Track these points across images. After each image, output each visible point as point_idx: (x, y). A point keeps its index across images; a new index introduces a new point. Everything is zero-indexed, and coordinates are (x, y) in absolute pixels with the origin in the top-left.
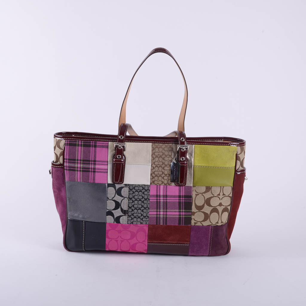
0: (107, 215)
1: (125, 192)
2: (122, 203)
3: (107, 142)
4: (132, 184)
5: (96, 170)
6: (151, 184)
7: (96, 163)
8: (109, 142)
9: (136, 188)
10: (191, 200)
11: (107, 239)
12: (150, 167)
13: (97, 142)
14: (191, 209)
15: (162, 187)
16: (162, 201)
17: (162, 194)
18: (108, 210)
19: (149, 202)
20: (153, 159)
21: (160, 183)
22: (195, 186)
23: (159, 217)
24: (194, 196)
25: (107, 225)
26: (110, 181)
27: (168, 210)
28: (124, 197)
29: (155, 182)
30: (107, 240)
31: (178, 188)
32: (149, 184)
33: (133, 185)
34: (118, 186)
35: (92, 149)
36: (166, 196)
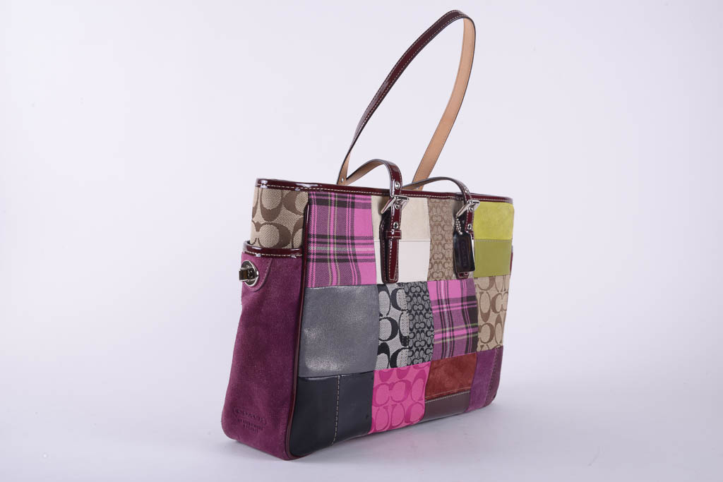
0: (379, 353)
1: (401, 297)
2: (401, 322)
3: (368, 197)
4: (406, 282)
5: (358, 258)
6: (428, 279)
7: (356, 242)
8: (372, 197)
9: (413, 290)
10: (475, 304)
11: (373, 407)
12: (427, 246)
14: (477, 321)
15: (442, 282)
16: (445, 310)
17: (443, 298)
18: (382, 340)
19: (431, 315)
21: (440, 275)
22: (477, 278)
23: (446, 343)
24: (478, 296)
25: (376, 376)
26: (379, 281)
27: (454, 328)
28: (402, 310)
29: (435, 275)
30: (374, 409)
31: (459, 281)
32: (426, 280)
33: (408, 283)
34: (390, 288)
35: (348, 212)
36: (448, 301)
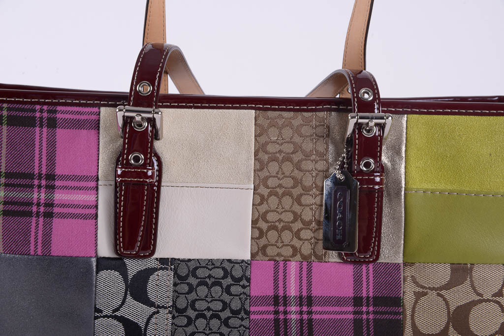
2: (151, 327)
3: (95, 110)
4: (187, 257)
5: (56, 210)
6: (253, 255)
7: (58, 183)
8: (103, 109)
9: (201, 273)
10: (399, 314)
12: (248, 197)
13: (59, 108)
15: (293, 266)
16: (294, 317)
17: (293, 292)
19: (246, 323)
20: (260, 165)
21: (287, 252)
22: (413, 264)
24: (408, 299)
26: (105, 249)
28: (159, 307)
29: (271, 251)
31: (349, 269)
32: (247, 256)
33: (190, 260)
34: (134, 267)
35: (40, 134)
36: (306, 301)
